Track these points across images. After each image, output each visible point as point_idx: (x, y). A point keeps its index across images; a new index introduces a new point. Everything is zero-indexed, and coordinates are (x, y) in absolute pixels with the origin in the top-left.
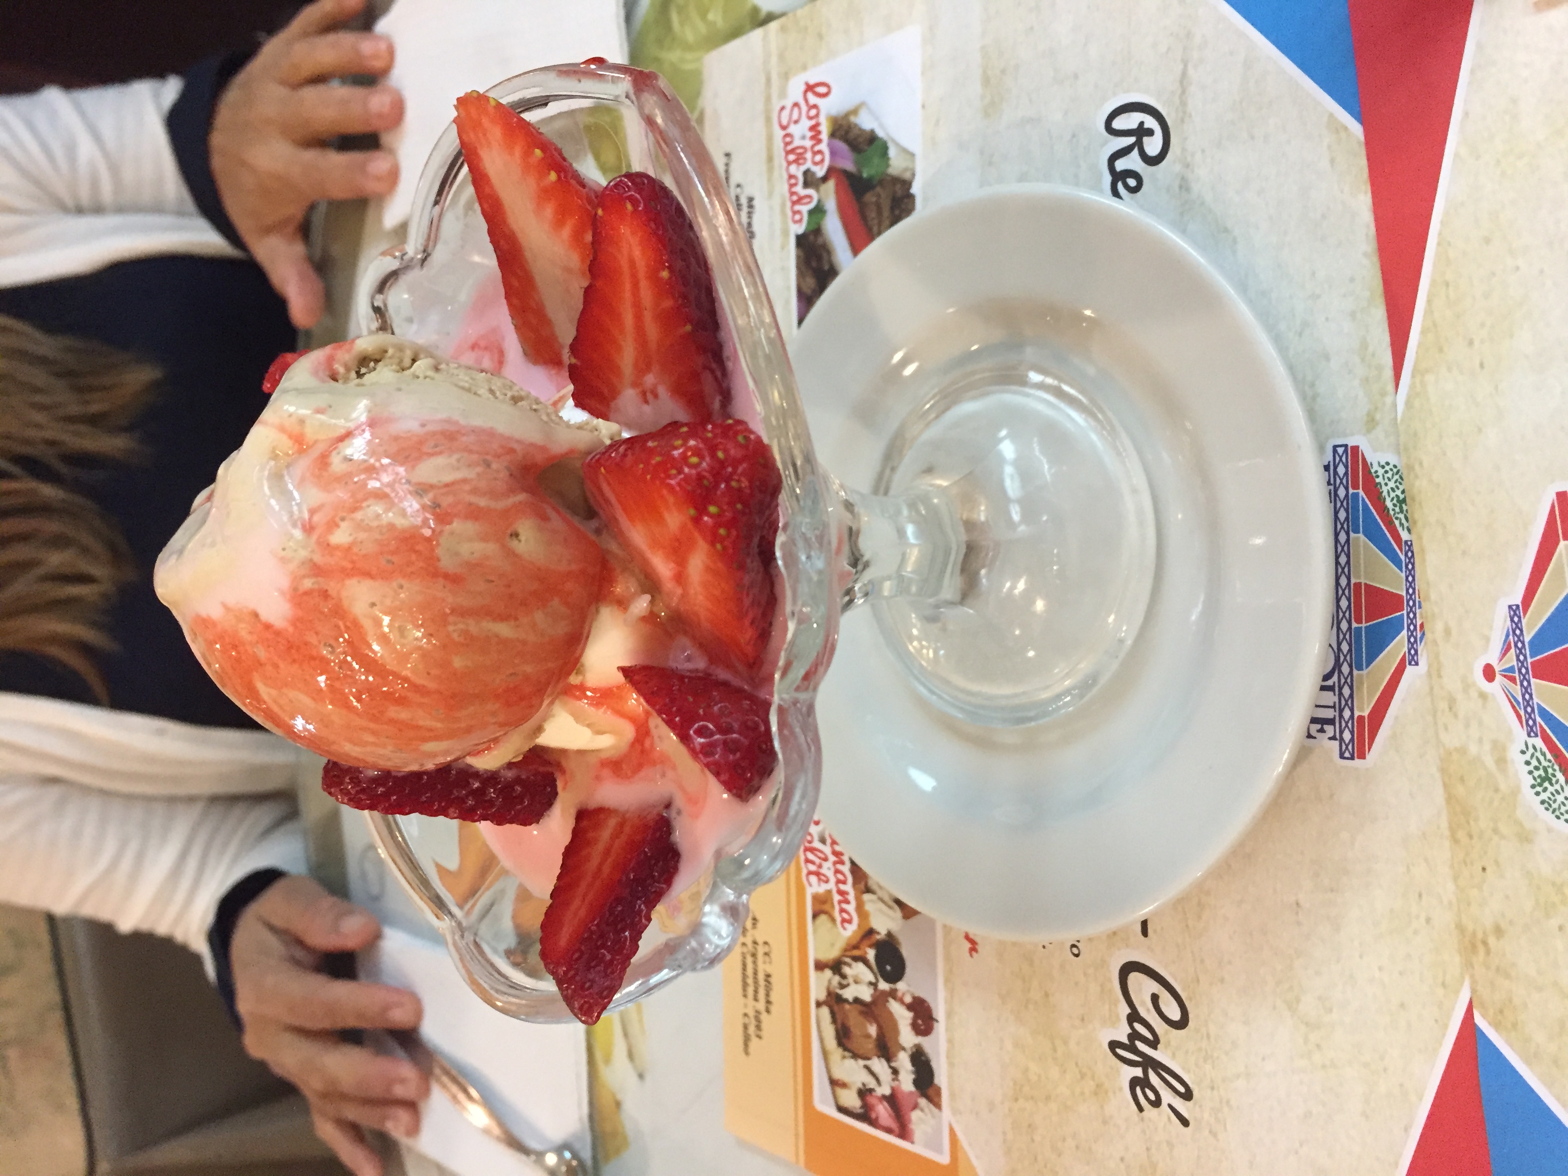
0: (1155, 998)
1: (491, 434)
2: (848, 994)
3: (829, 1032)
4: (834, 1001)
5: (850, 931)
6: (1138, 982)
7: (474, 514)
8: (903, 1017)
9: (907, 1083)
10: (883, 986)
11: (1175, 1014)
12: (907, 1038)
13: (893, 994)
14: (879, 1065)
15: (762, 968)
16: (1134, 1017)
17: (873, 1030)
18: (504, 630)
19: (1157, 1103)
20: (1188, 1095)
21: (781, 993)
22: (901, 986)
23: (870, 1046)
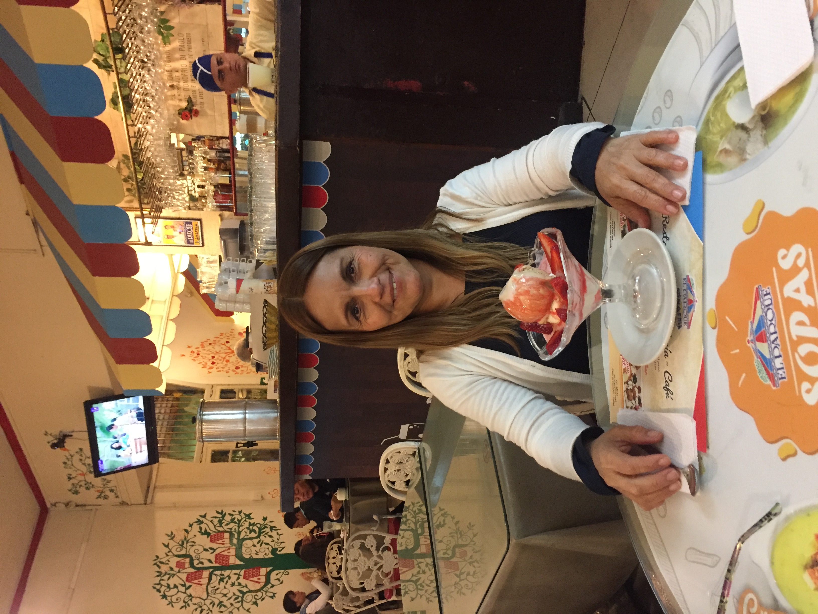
0: (668, 377)
1: (537, 278)
2: (629, 388)
3: (626, 396)
4: (627, 389)
5: (629, 375)
6: (667, 375)
7: (534, 288)
8: (636, 390)
9: (637, 404)
10: (634, 385)
11: (671, 380)
12: (637, 394)
13: (635, 386)
14: (633, 401)
15: (616, 386)
16: (666, 381)
17: (632, 394)
18: (538, 302)
19: (669, 397)
20: (672, 394)
21: (619, 392)
22: (636, 384)
23: (632, 398)
